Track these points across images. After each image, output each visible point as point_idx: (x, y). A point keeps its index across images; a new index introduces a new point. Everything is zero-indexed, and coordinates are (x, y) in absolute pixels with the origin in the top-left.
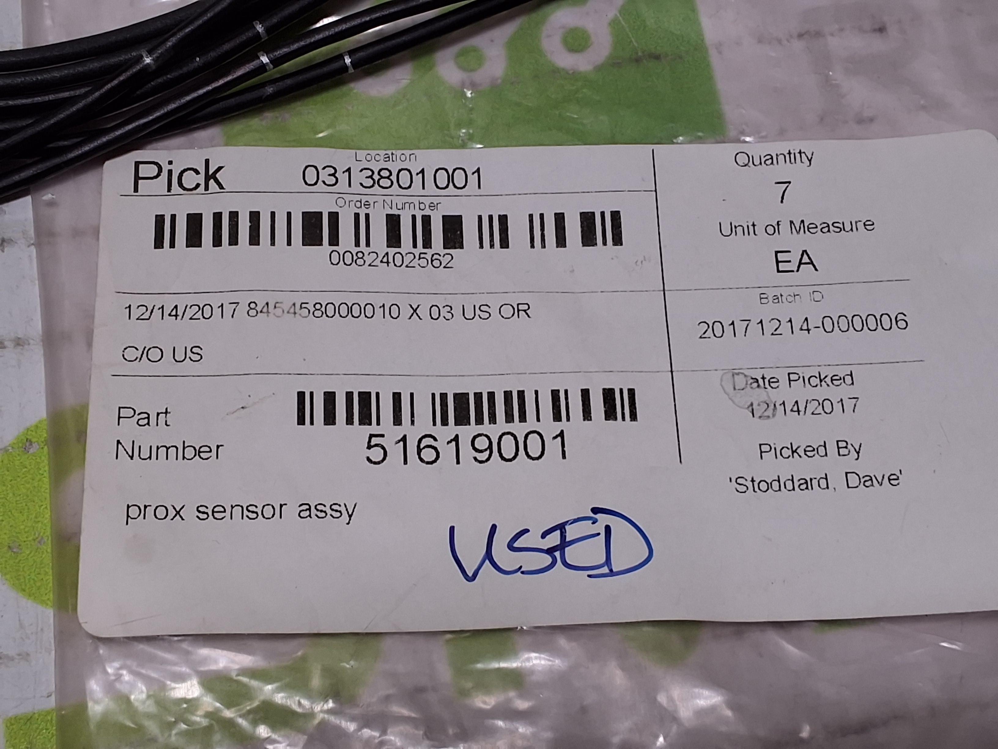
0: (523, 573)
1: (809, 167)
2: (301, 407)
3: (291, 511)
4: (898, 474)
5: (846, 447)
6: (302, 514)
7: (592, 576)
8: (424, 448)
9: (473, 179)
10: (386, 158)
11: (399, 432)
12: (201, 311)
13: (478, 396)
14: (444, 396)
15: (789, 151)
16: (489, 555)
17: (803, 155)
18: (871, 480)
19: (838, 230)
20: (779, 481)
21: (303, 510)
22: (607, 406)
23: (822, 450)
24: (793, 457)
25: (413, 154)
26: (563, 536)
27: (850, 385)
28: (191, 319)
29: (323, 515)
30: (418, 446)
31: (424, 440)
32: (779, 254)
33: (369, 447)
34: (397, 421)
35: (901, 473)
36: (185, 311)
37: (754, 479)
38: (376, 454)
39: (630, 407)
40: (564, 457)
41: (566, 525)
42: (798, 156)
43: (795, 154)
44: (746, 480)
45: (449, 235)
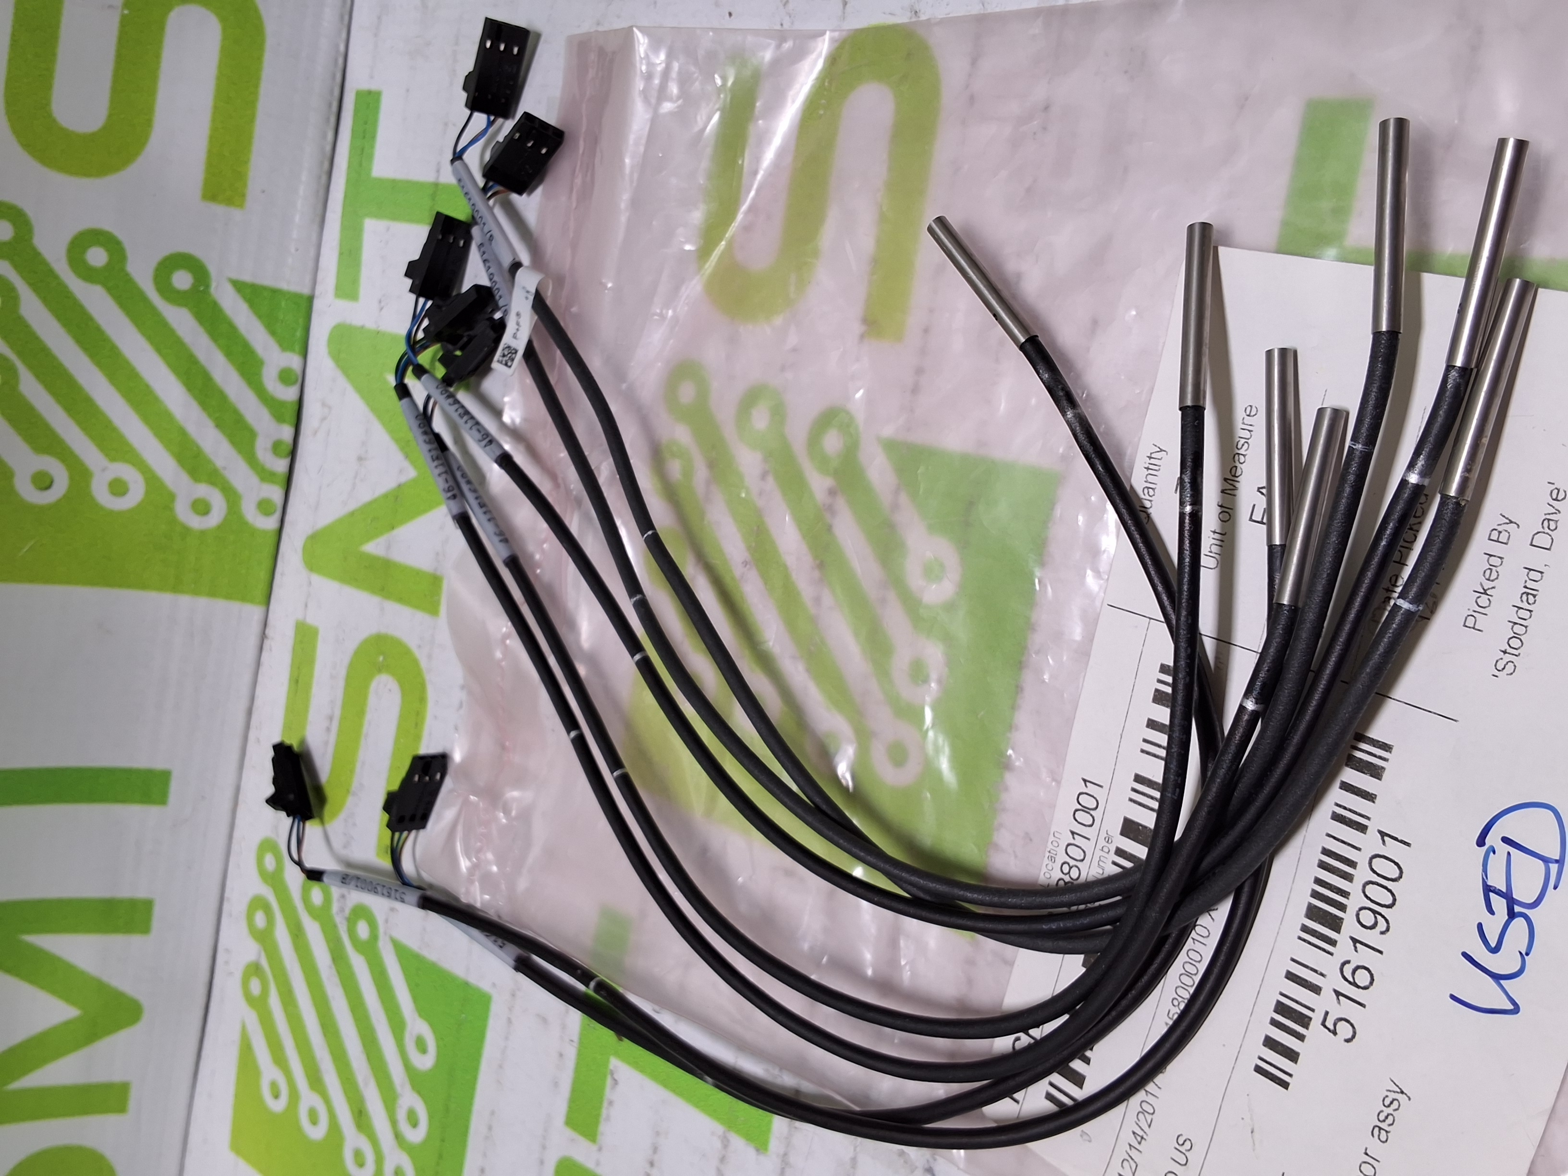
0: (1527, 954)
1: (1168, 453)
2: (1270, 1076)
3: (1376, 1148)
4: (1553, 487)
5: (1500, 532)
6: (1384, 1139)
7: (1557, 885)
8: (1354, 978)
9: (1091, 789)
10: (1051, 860)
11: (1327, 993)
12: (1146, 1114)
13: (1315, 895)
14: (1305, 929)
15: (1145, 468)
16: (1497, 978)
17: (1153, 456)
18: (1549, 520)
19: (1246, 445)
20: (1515, 623)
21: (1379, 1136)
22: (1366, 772)
23: (1493, 561)
24: (1491, 596)
25: (1054, 833)
26: (1498, 893)
27: (1427, 499)
28: (1149, 1126)
29: (1390, 1118)
30: (1350, 983)
31: (1345, 974)
32: (1254, 518)
33: (1335, 1033)
34: (1316, 989)
35: (1553, 484)
36: (1140, 1127)
37: (1503, 650)
38: (1344, 1030)
39: (1374, 746)
40: (1408, 844)
41: (1486, 882)
42: (1152, 461)
43: (1150, 464)
44: (1502, 659)
45: (1140, 837)
